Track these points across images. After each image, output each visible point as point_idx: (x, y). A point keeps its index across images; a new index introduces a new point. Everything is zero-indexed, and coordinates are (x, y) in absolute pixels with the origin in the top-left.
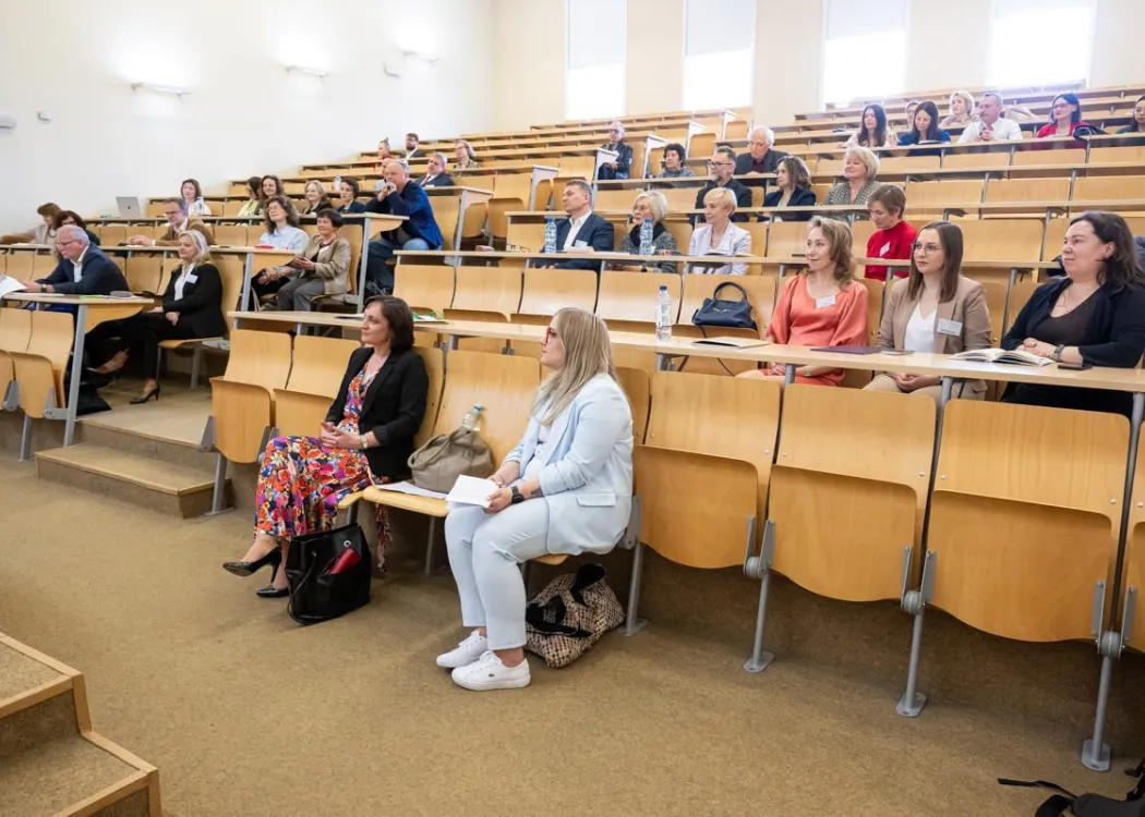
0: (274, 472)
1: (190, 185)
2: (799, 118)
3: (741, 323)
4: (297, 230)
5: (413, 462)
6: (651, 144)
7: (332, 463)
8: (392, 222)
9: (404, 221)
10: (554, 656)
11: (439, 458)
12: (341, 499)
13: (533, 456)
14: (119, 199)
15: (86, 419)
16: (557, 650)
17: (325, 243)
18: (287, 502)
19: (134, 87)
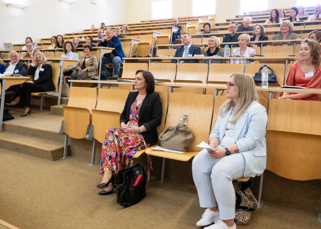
0: (110, 144)
1: (29, 39)
2: (237, 17)
3: (274, 81)
4: (74, 53)
5: (161, 138)
6: (188, 26)
7: (130, 139)
8: (109, 50)
9: (113, 50)
10: (243, 220)
11: (172, 137)
12: (135, 153)
13: (225, 135)
14: (4, 44)
15: (7, 123)
16: (243, 218)
17: (87, 57)
18: (115, 156)
19: (7, 5)
